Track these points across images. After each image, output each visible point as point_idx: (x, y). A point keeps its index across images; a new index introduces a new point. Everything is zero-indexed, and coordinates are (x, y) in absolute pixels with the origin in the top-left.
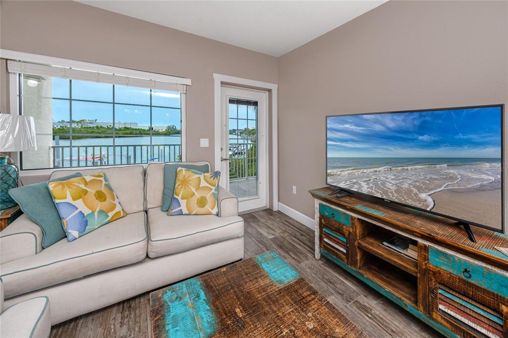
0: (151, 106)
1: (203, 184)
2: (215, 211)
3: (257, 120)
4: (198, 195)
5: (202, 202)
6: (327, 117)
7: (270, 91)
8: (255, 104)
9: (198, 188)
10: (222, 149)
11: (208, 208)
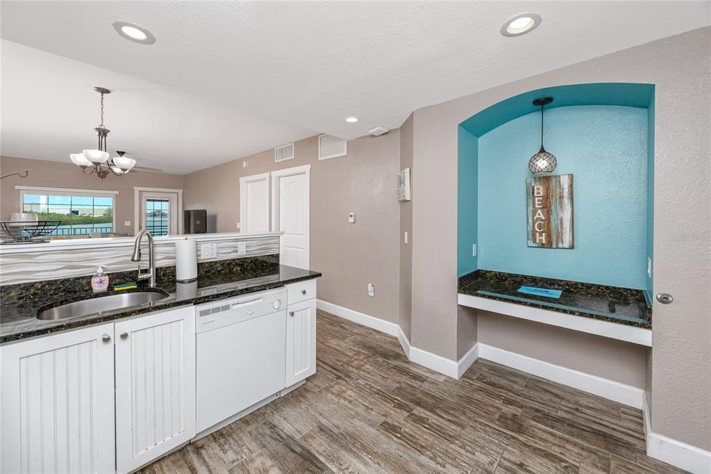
0: (93, 205)
8: (168, 201)
10: (140, 227)
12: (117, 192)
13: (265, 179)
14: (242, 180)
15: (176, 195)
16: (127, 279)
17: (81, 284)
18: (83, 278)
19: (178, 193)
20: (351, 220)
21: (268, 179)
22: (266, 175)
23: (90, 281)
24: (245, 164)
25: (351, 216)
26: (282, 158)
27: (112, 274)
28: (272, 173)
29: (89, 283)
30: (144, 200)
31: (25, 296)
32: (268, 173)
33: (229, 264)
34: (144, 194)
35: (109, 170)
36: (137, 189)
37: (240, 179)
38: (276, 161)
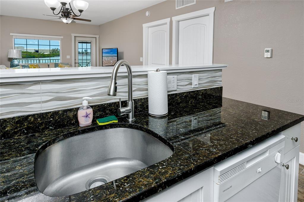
6: (102, 49)
10: (75, 59)
12: (62, 37)
13: (166, 24)
14: (145, 26)
15: (95, 39)
16: (107, 112)
17: (68, 117)
18: (70, 110)
19: (96, 38)
20: (268, 55)
21: (168, 24)
22: (168, 20)
23: (77, 114)
24: (147, 14)
25: (268, 51)
26: (183, 5)
27: (95, 106)
28: (173, 18)
29: (76, 117)
30: (77, 42)
31: (19, 130)
32: (169, 19)
33: (186, 96)
34: (77, 38)
35: (71, 11)
36: (73, 35)
37: (143, 25)
38: (177, 8)
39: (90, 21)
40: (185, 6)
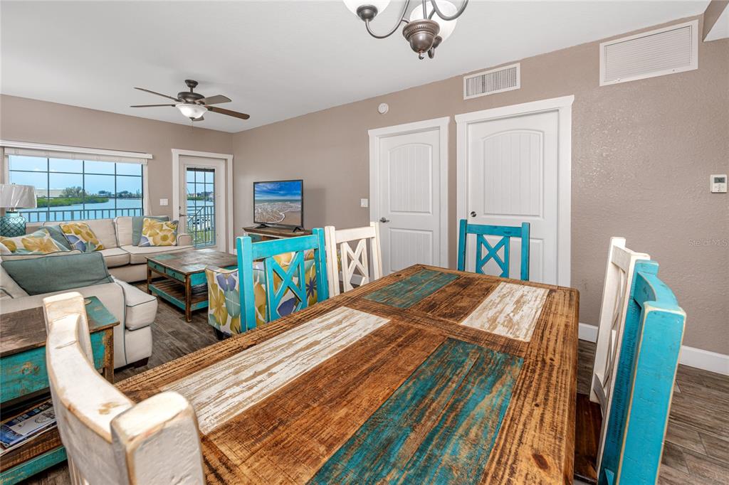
0: (116, 175)
1: (165, 227)
2: (174, 243)
3: (214, 183)
4: (161, 234)
5: (164, 238)
6: (255, 183)
7: (226, 160)
8: (213, 171)
9: (161, 230)
10: (180, 207)
11: (169, 241)
12: (150, 156)
14: (374, 133)
15: (223, 163)
20: (721, 187)
21: (445, 128)
24: (384, 108)
26: (484, 92)
28: (457, 116)
30: (183, 169)
34: (184, 161)
36: (175, 153)
37: (369, 131)
38: (465, 98)
39: (246, 117)
40: (489, 93)
